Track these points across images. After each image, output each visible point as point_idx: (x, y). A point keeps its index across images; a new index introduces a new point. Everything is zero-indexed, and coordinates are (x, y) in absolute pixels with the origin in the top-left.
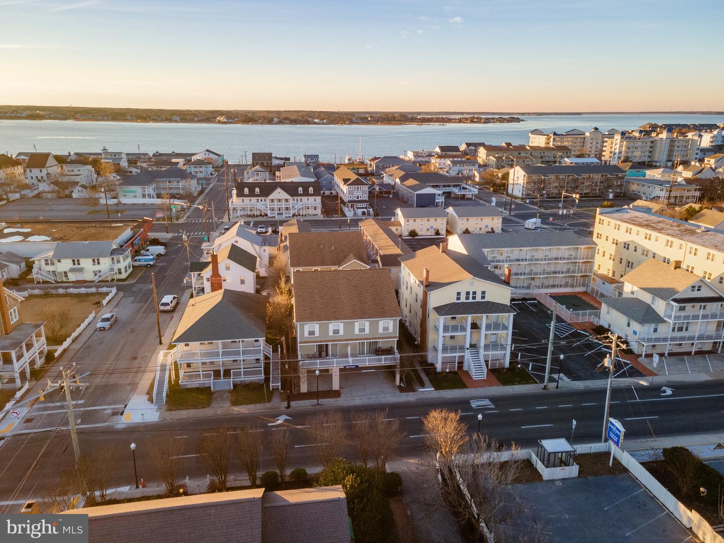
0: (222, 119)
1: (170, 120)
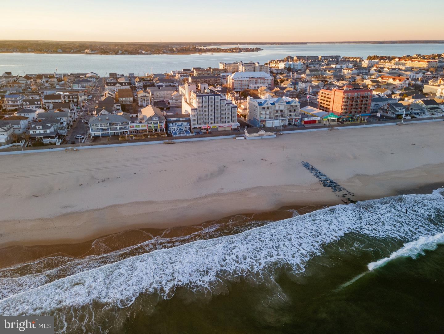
0: (88, 51)
1: (56, 52)
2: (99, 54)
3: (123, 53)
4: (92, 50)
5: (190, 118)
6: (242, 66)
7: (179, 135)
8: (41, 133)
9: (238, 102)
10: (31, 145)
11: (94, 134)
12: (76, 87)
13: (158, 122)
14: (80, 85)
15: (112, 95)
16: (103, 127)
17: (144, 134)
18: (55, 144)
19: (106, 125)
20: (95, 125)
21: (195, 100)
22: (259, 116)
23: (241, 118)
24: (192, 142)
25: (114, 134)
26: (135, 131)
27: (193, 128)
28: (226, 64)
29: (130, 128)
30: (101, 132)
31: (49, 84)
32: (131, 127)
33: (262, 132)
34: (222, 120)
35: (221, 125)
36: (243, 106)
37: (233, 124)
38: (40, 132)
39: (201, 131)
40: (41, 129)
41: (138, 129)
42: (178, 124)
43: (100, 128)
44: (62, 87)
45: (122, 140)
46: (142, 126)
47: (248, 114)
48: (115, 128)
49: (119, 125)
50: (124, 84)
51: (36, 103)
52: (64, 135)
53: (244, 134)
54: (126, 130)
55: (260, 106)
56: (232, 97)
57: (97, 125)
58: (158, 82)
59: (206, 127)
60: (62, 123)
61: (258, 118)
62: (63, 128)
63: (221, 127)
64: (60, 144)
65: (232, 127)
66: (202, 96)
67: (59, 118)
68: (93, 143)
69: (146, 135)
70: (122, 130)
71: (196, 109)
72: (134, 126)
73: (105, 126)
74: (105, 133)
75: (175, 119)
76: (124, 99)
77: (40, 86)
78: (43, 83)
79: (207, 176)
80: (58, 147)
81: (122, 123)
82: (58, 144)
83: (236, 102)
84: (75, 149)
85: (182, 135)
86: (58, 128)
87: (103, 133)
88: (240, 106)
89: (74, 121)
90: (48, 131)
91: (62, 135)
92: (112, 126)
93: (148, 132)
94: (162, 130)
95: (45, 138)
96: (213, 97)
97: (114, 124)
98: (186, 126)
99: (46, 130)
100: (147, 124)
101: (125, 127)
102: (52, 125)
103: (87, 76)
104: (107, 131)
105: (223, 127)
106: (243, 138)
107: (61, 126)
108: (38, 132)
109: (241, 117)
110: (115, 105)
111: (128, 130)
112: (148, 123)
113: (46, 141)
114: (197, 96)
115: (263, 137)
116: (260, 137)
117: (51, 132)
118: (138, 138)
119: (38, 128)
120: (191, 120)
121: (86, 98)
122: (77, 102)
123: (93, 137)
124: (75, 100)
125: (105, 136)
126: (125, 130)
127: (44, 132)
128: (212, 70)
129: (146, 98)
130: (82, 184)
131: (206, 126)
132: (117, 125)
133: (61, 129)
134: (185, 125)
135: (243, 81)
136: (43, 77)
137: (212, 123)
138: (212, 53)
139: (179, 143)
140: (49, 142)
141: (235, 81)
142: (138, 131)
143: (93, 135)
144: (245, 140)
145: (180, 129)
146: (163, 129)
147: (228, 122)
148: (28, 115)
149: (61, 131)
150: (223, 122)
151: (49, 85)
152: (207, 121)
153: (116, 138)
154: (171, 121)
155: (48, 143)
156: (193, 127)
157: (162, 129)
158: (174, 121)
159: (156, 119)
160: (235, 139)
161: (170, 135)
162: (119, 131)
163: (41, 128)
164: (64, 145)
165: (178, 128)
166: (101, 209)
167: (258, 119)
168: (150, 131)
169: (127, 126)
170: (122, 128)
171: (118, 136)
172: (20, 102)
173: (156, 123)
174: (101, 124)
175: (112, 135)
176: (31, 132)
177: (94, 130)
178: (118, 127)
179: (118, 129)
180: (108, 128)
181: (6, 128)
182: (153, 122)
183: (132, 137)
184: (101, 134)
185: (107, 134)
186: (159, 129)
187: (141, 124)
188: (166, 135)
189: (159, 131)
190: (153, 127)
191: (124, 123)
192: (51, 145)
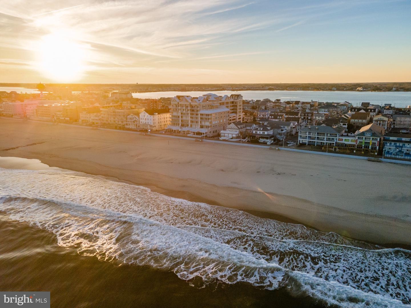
0: (360, 89)
1: (331, 90)
4: (364, 88)
8: (261, 133)
10: (250, 141)
11: (302, 140)
12: (322, 111)
14: (326, 110)
16: (311, 135)
17: (351, 149)
18: (266, 143)
20: (305, 133)
25: (320, 144)
26: (343, 145)
29: (338, 140)
30: (307, 140)
31: (302, 108)
40: (261, 131)
41: (346, 143)
43: (308, 136)
45: (325, 150)
46: (352, 141)
48: (323, 138)
49: (327, 136)
50: (369, 111)
51: (278, 117)
54: (333, 141)
60: (282, 130)
64: (270, 144)
67: (282, 127)
68: (297, 148)
70: (329, 141)
72: (342, 139)
73: (313, 135)
75: (395, 139)
76: (356, 120)
78: (298, 107)
80: (268, 145)
81: (330, 134)
82: (268, 143)
84: (277, 149)
85: (397, 157)
86: (277, 133)
87: (311, 141)
90: (266, 133)
91: (278, 139)
92: (319, 136)
93: (356, 147)
94: (374, 148)
95: (262, 137)
97: (322, 134)
99: (264, 132)
100: (357, 138)
101: (333, 139)
102: (271, 129)
104: (314, 139)
108: (258, 132)
113: (262, 140)
117: (268, 135)
121: (324, 118)
122: (311, 119)
123: (300, 144)
125: (311, 144)
126: (331, 141)
127: (263, 133)
129: (383, 122)
130: (259, 172)
132: (325, 136)
133: (280, 134)
134: (408, 147)
136: (300, 103)
142: (345, 145)
143: (301, 142)
145: (400, 151)
146: (377, 147)
148: (265, 123)
149: (279, 136)
153: (320, 148)
154: (389, 140)
155: (262, 141)
158: (393, 141)
162: (325, 142)
163: (261, 130)
164: (272, 145)
165: (397, 150)
168: (359, 147)
169: (335, 138)
170: (329, 139)
171: (323, 146)
172: (268, 116)
173: (368, 139)
174: (310, 133)
175: (318, 144)
176: (254, 132)
177: (302, 137)
178: (325, 137)
179: (325, 139)
180: (316, 137)
181: (239, 126)
182: (364, 137)
183: (335, 149)
184: (307, 142)
185: (314, 142)
186: (370, 146)
187: (350, 139)
188: (376, 154)
189: (370, 148)
190: (363, 143)
191: (333, 134)
192: (264, 143)
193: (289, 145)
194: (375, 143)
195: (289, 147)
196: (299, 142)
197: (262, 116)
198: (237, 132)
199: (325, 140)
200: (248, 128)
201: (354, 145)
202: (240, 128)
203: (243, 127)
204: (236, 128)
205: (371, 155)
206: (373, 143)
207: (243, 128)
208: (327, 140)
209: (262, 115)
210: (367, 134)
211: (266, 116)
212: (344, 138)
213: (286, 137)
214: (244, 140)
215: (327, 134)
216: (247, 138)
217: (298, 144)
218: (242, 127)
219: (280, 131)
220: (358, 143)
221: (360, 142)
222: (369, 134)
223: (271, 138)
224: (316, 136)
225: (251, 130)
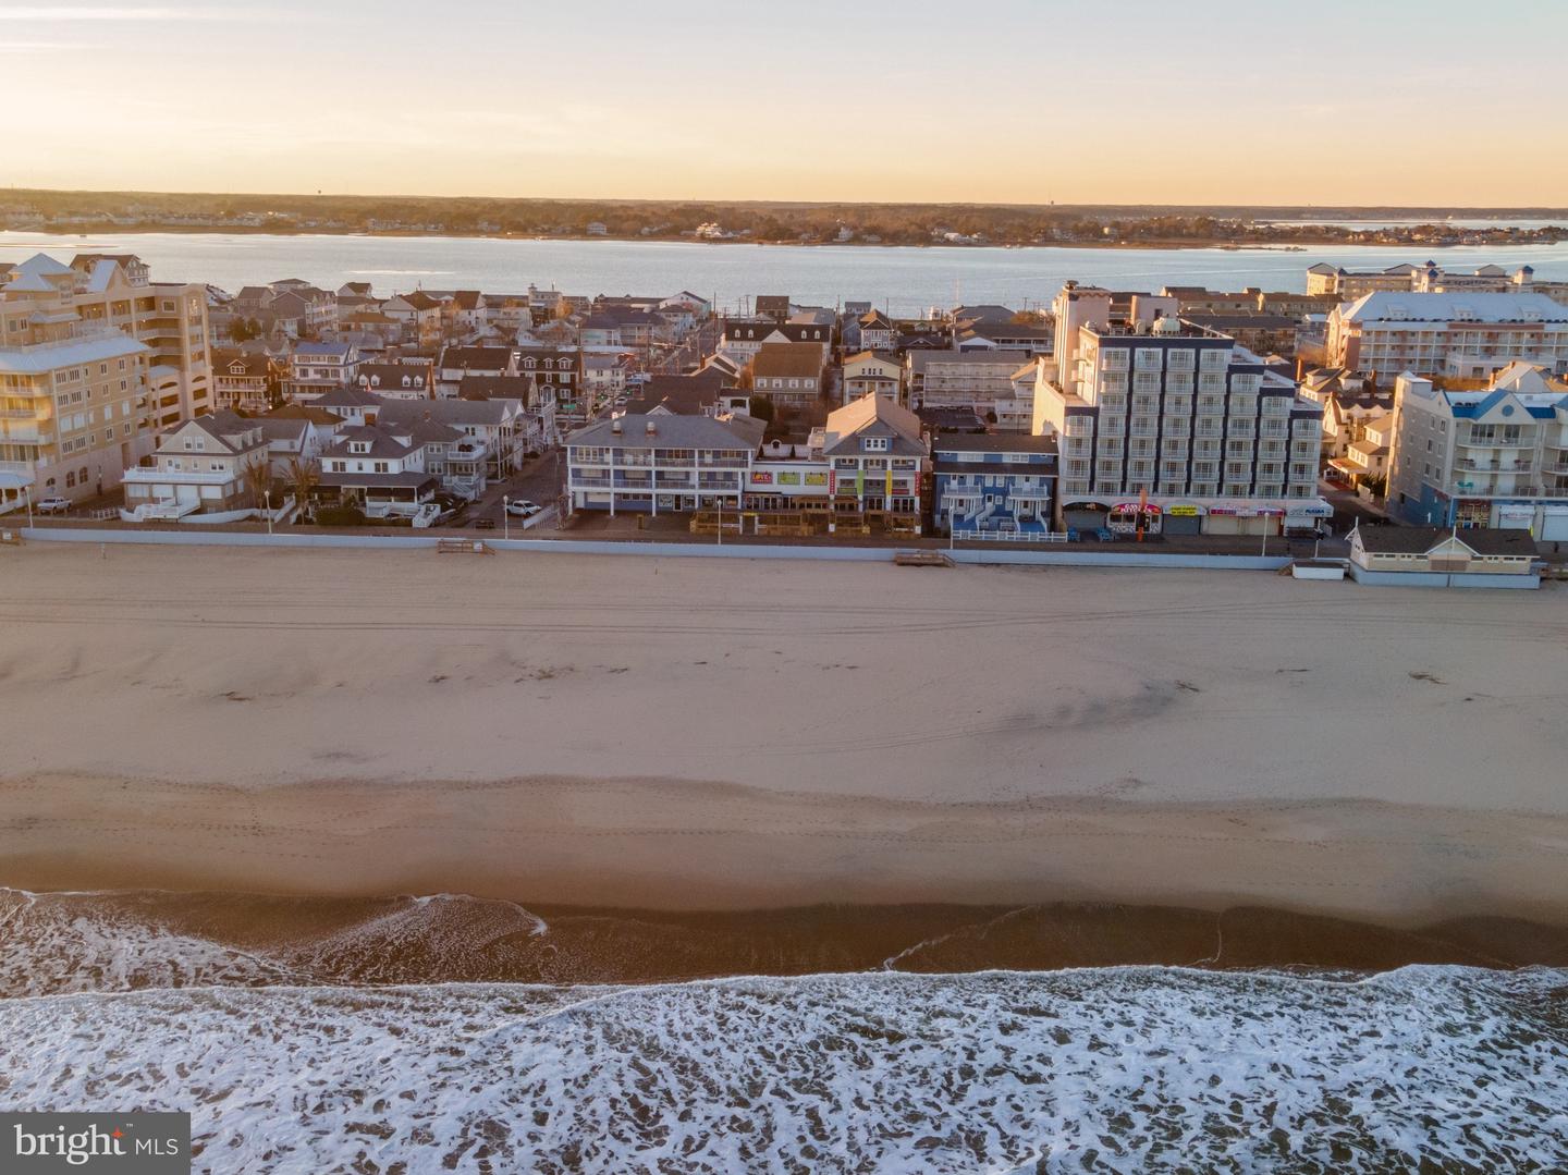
0: (710, 229)
1: (582, 233)
2: (751, 242)
3: (856, 240)
4: (725, 227)
5: (1056, 458)
6: (1431, 281)
7: (983, 535)
8: (365, 471)
9: (1350, 417)
10: (315, 519)
11: (586, 493)
12: (599, 342)
13: (890, 459)
14: (616, 335)
15: (734, 371)
16: (626, 464)
17: (812, 515)
18: (408, 523)
19: (641, 458)
20: (595, 454)
21: (1092, 363)
22: (1454, 473)
23: (1357, 494)
24: (1046, 567)
25: (672, 505)
26: (774, 500)
27: (1069, 508)
28: (1342, 272)
29: (754, 482)
30: (613, 489)
31: (497, 326)
32: (757, 478)
33: (1451, 549)
34: (1229, 481)
35: (1224, 502)
36: (1374, 437)
37: (1291, 503)
38: (360, 468)
39: (1111, 525)
40: (367, 456)
41: (787, 490)
42: (989, 483)
43: (612, 467)
44: (539, 344)
45: (701, 530)
46: (809, 479)
47: (1396, 469)
48: (683, 477)
49: (702, 464)
50: (804, 334)
51: (406, 379)
52: (464, 499)
53: (1348, 555)
54: (728, 487)
55: (1461, 420)
56: (1321, 391)
57: (601, 454)
58: (971, 332)
59: (1135, 509)
60: (465, 448)
61: (1448, 487)
62: (466, 469)
63: (1220, 512)
64: (431, 526)
65: (1288, 523)
66: (1133, 344)
67: (461, 428)
68: (570, 534)
69: (819, 521)
70: (714, 487)
71: (1094, 412)
72: (770, 475)
73: (635, 463)
74: (636, 496)
75: (977, 456)
76: (778, 382)
77: (459, 333)
78: (473, 323)
79: (1064, 712)
80: (420, 532)
81: (716, 454)
82: (419, 521)
83: (1343, 413)
84: (478, 546)
85: (998, 536)
86: (446, 465)
87: (626, 496)
88: (1362, 437)
89: (534, 455)
90: (394, 467)
91: (453, 497)
92: (666, 464)
93: (832, 507)
94: (905, 509)
95: (374, 493)
96: (1193, 351)
97: (677, 457)
98: (1031, 492)
99: (385, 461)
100: (832, 467)
101: (728, 476)
102: (414, 447)
103: (662, 305)
104: (644, 485)
105: (1232, 513)
106: (1338, 573)
107: (461, 457)
108: (352, 466)
109: (1360, 486)
110: (721, 399)
111: (738, 492)
112: (838, 464)
113: (377, 508)
114: (1104, 343)
115: (1459, 580)
116: (1440, 580)
117: (405, 475)
118: (780, 529)
119: (357, 449)
120: (1063, 466)
121: (621, 378)
122: (571, 385)
123: (577, 510)
124: (565, 378)
125: (630, 510)
126: (723, 486)
127: (377, 469)
128: (1261, 298)
129: (883, 385)
130: (443, 678)
131: (1132, 503)
132: (693, 464)
133: (456, 468)
134: (1028, 490)
135: (1413, 334)
136: (480, 302)
137: (1172, 490)
138: (1292, 246)
139: (976, 568)
140: (386, 512)
141: (1369, 333)
142: (785, 499)
143: (580, 504)
144: (1349, 585)
145: (1000, 511)
146: (912, 502)
147: (1269, 491)
148: (353, 414)
149: (455, 479)
150: (1236, 491)
151: (494, 332)
152: (1148, 477)
153: (678, 522)
154: (953, 466)
155: (381, 515)
156: (1065, 499)
157: (905, 502)
158: (972, 467)
159: (877, 447)
160: (1291, 574)
161: (934, 531)
162: (697, 492)
163: (368, 451)
164: (444, 530)
165: (989, 505)
166: (485, 786)
167: (1444, 491)
168: (846, 505)
169: (739, 470)
170: (711, 475)
171: (690, 515)
172: (347, 373)
173: (875, 466)
174: (619, 453)
175: (661, 505)
176: (327, 465)
177: (584, 474)
178: (695, 470)
179: (695, 480)
180: (650, 472)
181: (235, 440)
182: (861, 459)
183: (749, 521)
184: (611, 499)
185: (641, 499)
186: (889, 498)
187: (802, 470)
188: (918, 530)
189: (889, 506)
190: (859, 486)
191: (725, 454)
192: (394, 524)
193: (527, 523)
194: (904, 483)
195: (531, 533)
196: (570, 505)
197: (318, 377)
198: (229, 471)
199: (691, 482)
200: (281, 445)
201: (822, 501)
202: (240, 448)
203: (255, 440)
204: (218, 447)
205: (899, 538)
206: (896, 483)
207: (256, 444)
208: (703, 485)
209: (316, 372)
210: (872, 443)
211: (336, 374)
212: (775, 469)
213: (487, 485)
214: (279, 515)
215: (701, 454)
216: (289, 503)
217: (570, 512)
218: (250, 443)
219: (454, 455)
220: (837, 485)
221: (843, 482)
222: (879, 443)
223: (422, 490)
224: (654, 469)
225: (299, 454)
